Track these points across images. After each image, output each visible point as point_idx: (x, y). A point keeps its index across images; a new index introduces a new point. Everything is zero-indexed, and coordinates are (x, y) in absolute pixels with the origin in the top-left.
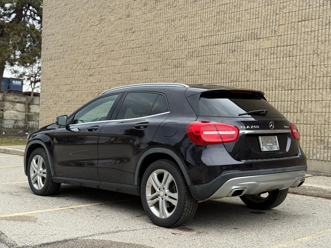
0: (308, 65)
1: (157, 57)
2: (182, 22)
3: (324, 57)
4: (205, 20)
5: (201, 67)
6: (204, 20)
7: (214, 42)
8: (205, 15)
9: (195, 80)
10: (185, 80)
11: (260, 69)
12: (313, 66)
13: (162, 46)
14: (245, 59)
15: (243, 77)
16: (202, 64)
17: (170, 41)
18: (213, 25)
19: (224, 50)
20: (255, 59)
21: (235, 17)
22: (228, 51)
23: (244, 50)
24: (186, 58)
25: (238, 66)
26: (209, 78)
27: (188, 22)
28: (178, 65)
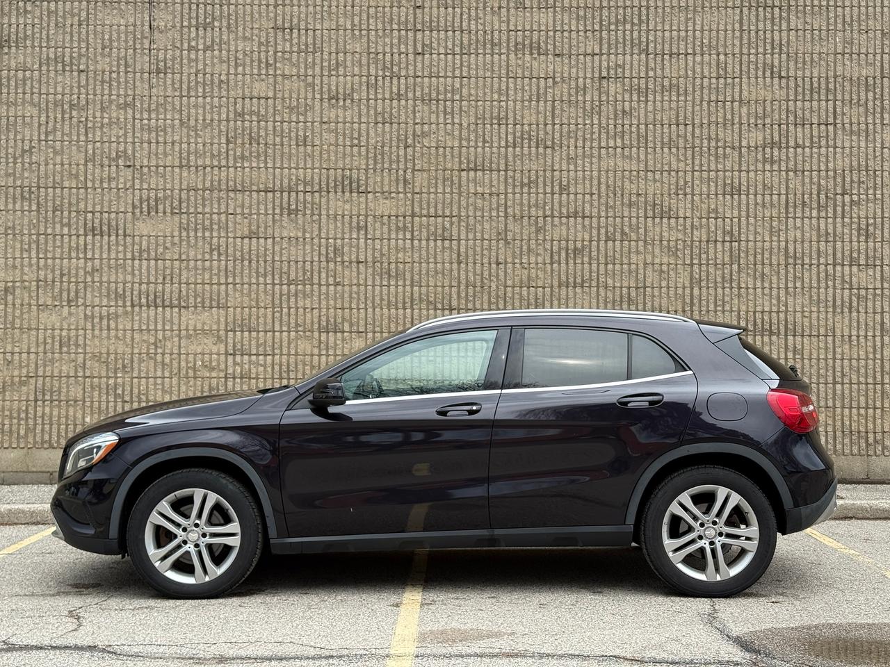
0: (485, 260)
2: (114, 115)
3: (521, 248)
4: (196, 126)
5: (188, 242)
6: (192, 123)
7: (231, 183)
8: (197, 113)
9: (168, 272)
10: (133, 270)
11: (370, 259)
12: (498, 264)
13: (32, 171)
14: (328, 233)
15: (323, 275)
16: (192, 234)
17: (66, 162)
18: (224, 140)
19: (262, 207)
20: (355, 236)
21: (293, 135)
22: (277, 211)
23: (324, 212)
24: (133, 213)
25: (308, 247)
26: (219, 271)
27: (134, 119)
28: (105, 228)
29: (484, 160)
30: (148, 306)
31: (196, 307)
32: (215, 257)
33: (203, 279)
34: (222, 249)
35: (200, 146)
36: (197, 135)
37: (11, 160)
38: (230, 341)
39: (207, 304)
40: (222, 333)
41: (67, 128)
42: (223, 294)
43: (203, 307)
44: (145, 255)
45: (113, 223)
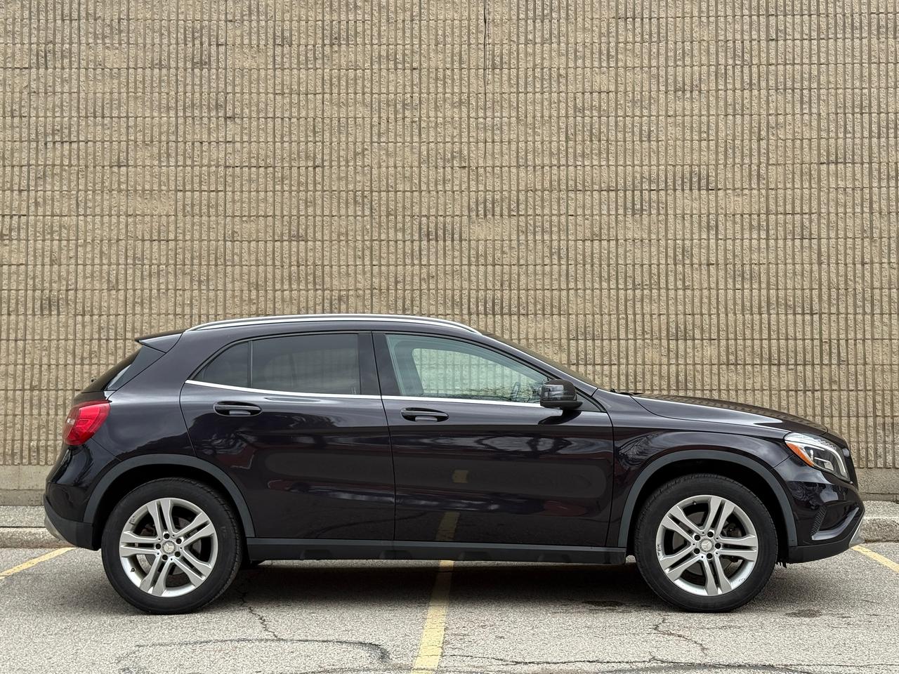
0: (849, 260)
1: (347, 203)
2: (449, 114)
3: (889, 245)
4: (534, 123)
5: (527, 245)
7: (571, 183)
8: (535, 110)
9: (506, 277)
10: (470, 276)
11: (721, 261)
12: (863, 264)
13: (364, 174)
14: (675, 234)
15: (671, 279)
17: (399, 164)
18: (563, 138)
19: (604, 207)
20: (704, 236)
21: (636, 130)
22: (621, 211)
23: (670, 212)
24: (469, 216)
25: (654, 249)
26: (560, 276)
27: (469, 117)
28: (440, 232)
29: (845, 152)
30: (486, 314)
31: (536, 314)
32: (555, 261)
33: (543, 284)
34: (563, 253)
35: (538, 145)
36: (534, 132)
37: (343, 163)
38: (573, 350)
39: (548, 311)
40: (564, 342)
41: (400, 129)
42: (564, 299)
43: (544, 315)
44: (482, 261)
45: (449, 227)
